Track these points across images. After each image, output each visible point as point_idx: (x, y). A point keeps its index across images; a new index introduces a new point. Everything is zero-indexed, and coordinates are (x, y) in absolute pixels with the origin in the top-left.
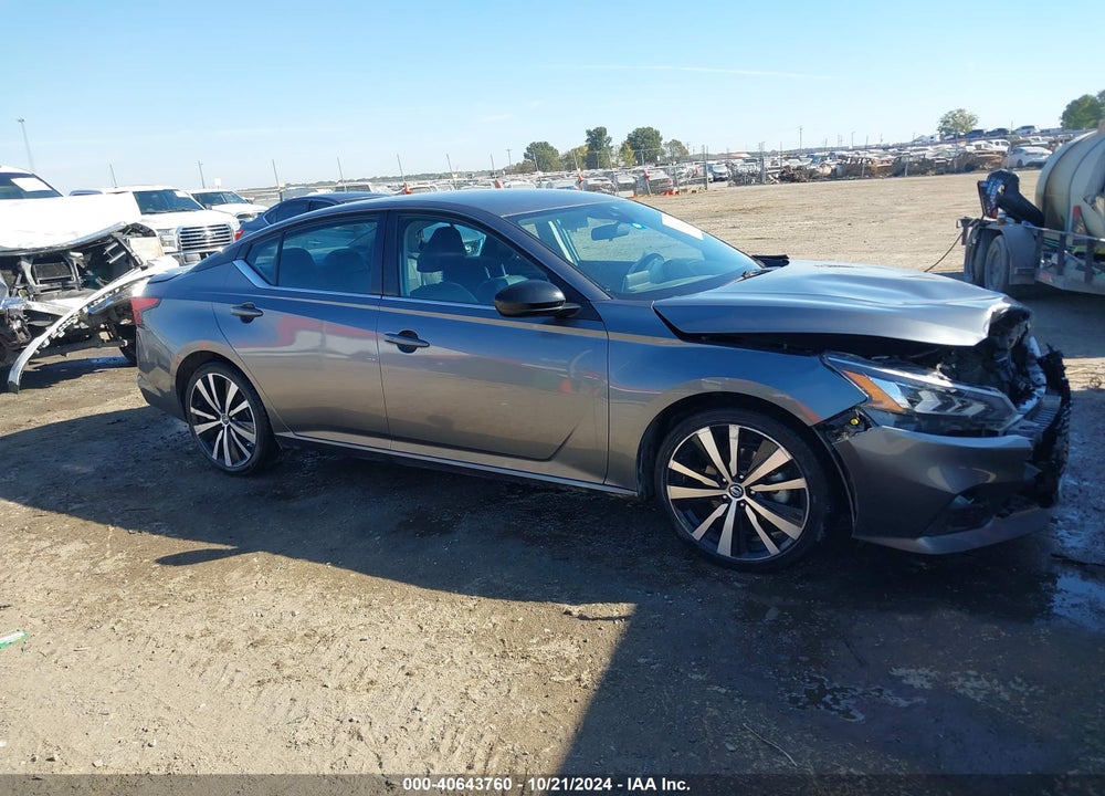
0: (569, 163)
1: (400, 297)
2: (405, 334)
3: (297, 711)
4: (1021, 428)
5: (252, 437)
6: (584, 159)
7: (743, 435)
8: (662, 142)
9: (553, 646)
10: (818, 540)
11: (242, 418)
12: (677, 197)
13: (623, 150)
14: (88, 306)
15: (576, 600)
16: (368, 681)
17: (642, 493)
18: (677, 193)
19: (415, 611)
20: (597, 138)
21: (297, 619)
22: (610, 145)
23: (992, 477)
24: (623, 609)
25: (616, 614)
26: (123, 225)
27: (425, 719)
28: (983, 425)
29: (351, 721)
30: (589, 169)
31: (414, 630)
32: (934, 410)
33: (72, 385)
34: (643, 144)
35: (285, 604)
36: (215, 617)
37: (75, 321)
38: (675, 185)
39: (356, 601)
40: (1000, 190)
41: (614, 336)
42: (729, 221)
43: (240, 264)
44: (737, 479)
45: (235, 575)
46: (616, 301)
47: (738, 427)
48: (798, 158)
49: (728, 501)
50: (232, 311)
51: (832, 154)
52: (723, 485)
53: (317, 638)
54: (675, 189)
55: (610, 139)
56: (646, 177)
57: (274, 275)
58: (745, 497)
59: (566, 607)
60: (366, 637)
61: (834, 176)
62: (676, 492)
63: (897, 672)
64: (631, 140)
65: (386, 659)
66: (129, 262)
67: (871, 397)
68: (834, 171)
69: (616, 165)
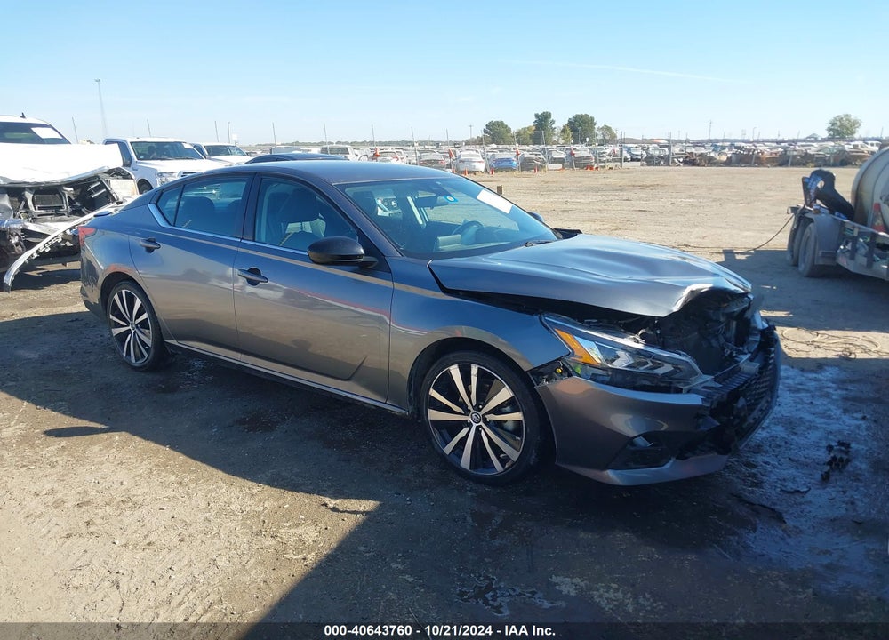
0: (521, 138)
1: (254, 241)
2: (254, 271)
3: (84, 560)
4: (704, 387)
5: (149, 342)
6: (531, 136)
7: (481, 374)
8: (596, 127)
9: (301, 530)
10: (531, 463)
11: (144, 324)
12: (596, 171)
13: (563, 131)
14: (71, 229)
15: (336, 495)
16: (148, 542)
17: (412, 413)
18: (597, 168)
19: (211, 491)
20: (543, 120)
21: (123, 488)
22: (553, 126)
23: (665, 427)
24: (368, 505)
25: (362, 509)
26: (106, 169)
27: (173, 577)
28: (671, 383)
29: (118, 573)
30: (534, 144)
31: (203, 505)
32: (627, 367)
33: (58, 288)
34: (580, 127)
35: (122, 474)
36: (63, 480)
37: (60, 240)
38: (596, 162)
39: (173, 478)
40: (819, 185)
41: (398, 286)
42: (625, 195)
43: (152, 207)
44: (477, 408)
45: (96, 448)
46: (405, 257)
47: (477, 367)
48: (703, 146)
49: (470, 425)
50: (142, 243)
51: (732, 145)
52: (467, 412)
53: (129, 502)
54: (596, 165)
55: (553, 122)
56: (572, 154)
57: (173, 218)
58: (481, 423)
59: (327, 500)
60: (165, 508)
61: (729, 163)
62: (434, 415)
63: (554, 579)
64: (571, 123)
65: (171, 526)
66: (108, 197)
67: (573, 352)
68: (729, 159)
69: (555, 143)
